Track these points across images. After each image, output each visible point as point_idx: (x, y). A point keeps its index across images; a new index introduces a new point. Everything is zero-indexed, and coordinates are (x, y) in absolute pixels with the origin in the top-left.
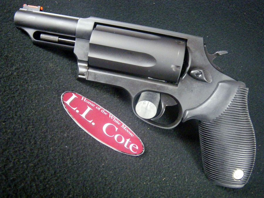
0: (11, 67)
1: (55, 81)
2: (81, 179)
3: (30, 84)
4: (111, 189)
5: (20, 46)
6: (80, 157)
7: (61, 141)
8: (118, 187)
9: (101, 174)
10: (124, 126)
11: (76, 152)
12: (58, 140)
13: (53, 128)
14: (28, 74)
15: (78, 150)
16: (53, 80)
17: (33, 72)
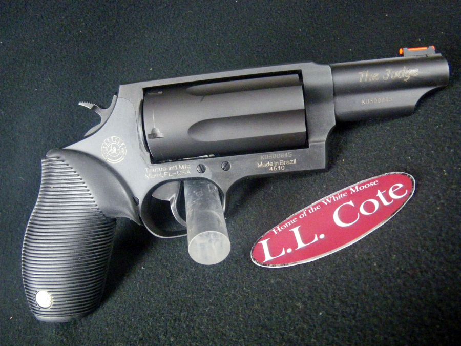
0: (159, 341)
1: (208, 284)
2: (384, 313)
3: (197, 325)
4: (425, 271)
5: (133, 314)
6: (347, 298)
7: (308, 317)
8: (426, 258)
9: (390, 275)
10: (354, 188)
11: (335, 301)
12: (304, 322)
13: (280, 322)
14: (180, 320)
15: (334, 296)
16: (206, 287)
17: (181, 311)
